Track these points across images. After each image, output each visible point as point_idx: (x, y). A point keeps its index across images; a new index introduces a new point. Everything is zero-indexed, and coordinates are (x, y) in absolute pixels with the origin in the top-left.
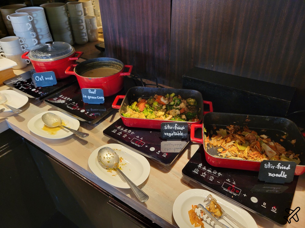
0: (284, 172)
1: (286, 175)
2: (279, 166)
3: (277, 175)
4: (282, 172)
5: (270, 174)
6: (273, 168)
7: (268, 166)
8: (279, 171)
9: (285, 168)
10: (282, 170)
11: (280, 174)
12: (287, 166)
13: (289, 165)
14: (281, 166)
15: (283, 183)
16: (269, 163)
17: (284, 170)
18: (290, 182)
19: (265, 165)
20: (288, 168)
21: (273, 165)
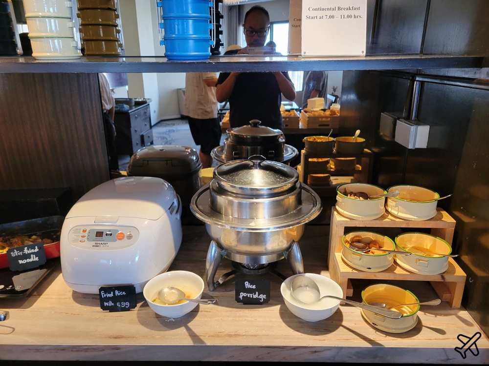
0: (34, 255)
1: (37, 258)
2: (26, 251)
3: (28, 260)
4: (32, 255)
5: (21, 262)
6: (21, 254)
7: (15, 253)
8: (28, 256)
9: (33, 251)
10: (30, 254)
11: (30, 258)
12: (34, 249)
13: (36, 247)
14: (28, 249)
15: (38, 266)
16: (15, 250)
17: (33, 253)
18: (44, 263)
19: (12, 253)
20: (36, 250)
21: (20, 252)
